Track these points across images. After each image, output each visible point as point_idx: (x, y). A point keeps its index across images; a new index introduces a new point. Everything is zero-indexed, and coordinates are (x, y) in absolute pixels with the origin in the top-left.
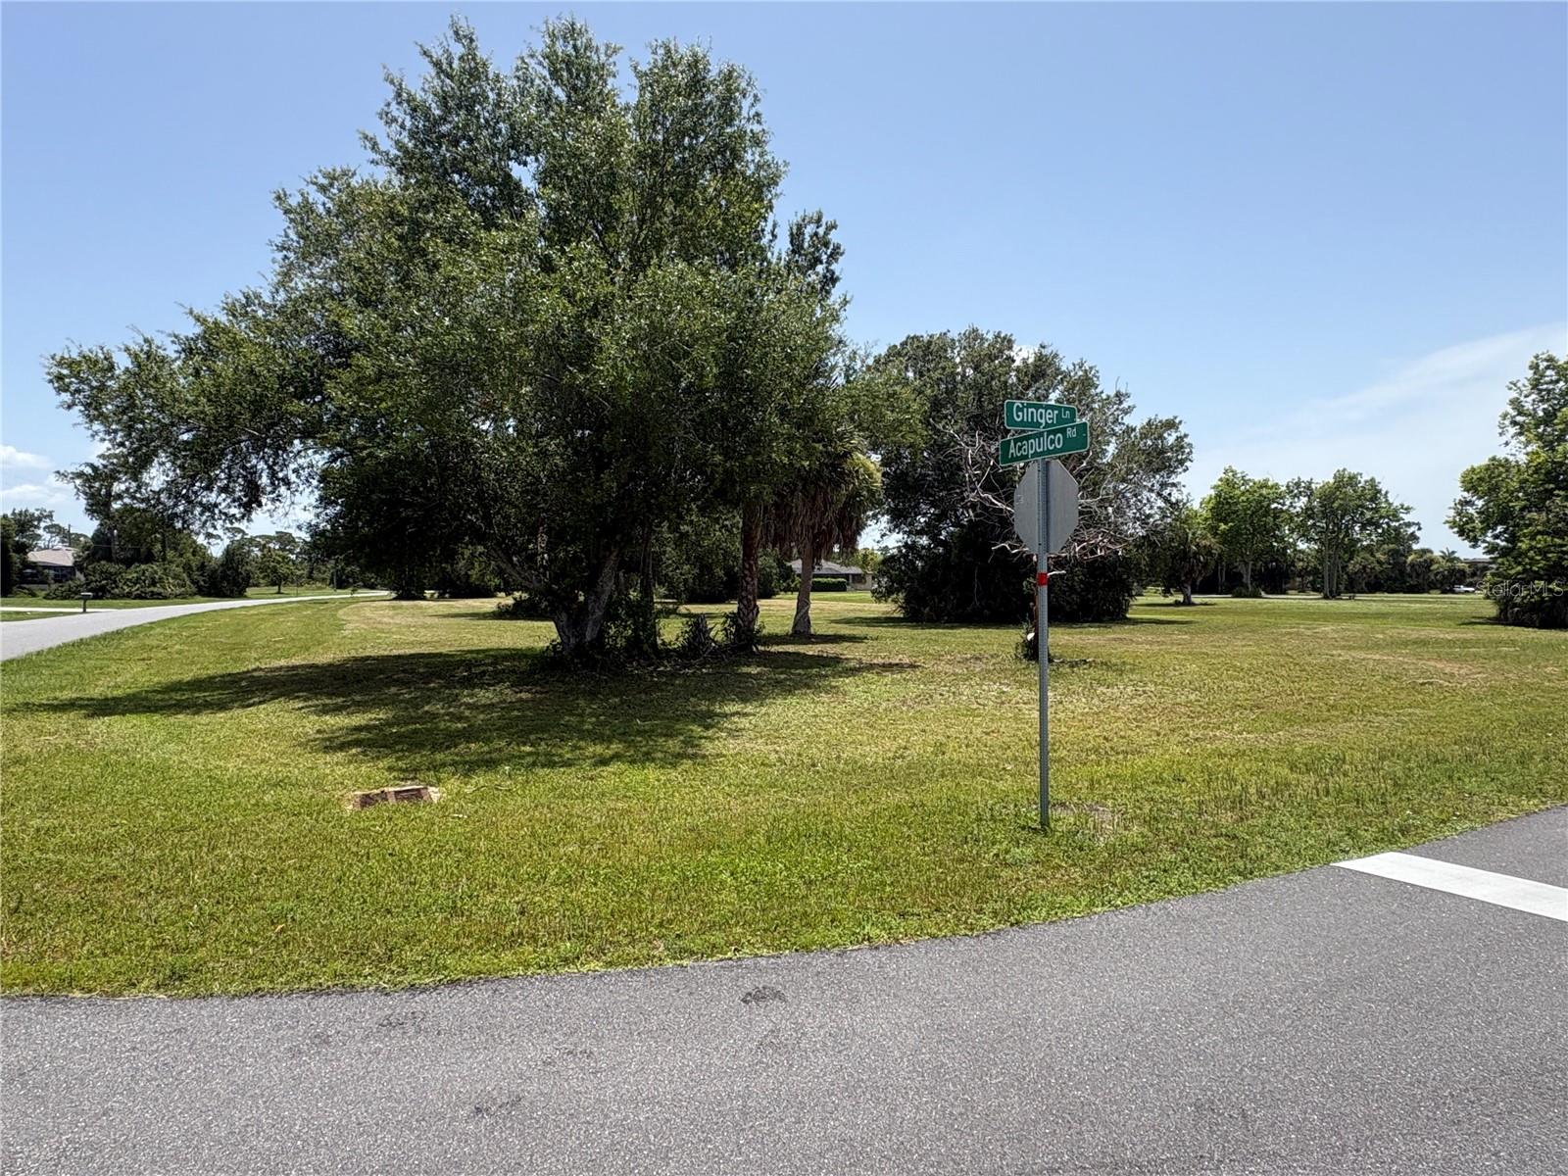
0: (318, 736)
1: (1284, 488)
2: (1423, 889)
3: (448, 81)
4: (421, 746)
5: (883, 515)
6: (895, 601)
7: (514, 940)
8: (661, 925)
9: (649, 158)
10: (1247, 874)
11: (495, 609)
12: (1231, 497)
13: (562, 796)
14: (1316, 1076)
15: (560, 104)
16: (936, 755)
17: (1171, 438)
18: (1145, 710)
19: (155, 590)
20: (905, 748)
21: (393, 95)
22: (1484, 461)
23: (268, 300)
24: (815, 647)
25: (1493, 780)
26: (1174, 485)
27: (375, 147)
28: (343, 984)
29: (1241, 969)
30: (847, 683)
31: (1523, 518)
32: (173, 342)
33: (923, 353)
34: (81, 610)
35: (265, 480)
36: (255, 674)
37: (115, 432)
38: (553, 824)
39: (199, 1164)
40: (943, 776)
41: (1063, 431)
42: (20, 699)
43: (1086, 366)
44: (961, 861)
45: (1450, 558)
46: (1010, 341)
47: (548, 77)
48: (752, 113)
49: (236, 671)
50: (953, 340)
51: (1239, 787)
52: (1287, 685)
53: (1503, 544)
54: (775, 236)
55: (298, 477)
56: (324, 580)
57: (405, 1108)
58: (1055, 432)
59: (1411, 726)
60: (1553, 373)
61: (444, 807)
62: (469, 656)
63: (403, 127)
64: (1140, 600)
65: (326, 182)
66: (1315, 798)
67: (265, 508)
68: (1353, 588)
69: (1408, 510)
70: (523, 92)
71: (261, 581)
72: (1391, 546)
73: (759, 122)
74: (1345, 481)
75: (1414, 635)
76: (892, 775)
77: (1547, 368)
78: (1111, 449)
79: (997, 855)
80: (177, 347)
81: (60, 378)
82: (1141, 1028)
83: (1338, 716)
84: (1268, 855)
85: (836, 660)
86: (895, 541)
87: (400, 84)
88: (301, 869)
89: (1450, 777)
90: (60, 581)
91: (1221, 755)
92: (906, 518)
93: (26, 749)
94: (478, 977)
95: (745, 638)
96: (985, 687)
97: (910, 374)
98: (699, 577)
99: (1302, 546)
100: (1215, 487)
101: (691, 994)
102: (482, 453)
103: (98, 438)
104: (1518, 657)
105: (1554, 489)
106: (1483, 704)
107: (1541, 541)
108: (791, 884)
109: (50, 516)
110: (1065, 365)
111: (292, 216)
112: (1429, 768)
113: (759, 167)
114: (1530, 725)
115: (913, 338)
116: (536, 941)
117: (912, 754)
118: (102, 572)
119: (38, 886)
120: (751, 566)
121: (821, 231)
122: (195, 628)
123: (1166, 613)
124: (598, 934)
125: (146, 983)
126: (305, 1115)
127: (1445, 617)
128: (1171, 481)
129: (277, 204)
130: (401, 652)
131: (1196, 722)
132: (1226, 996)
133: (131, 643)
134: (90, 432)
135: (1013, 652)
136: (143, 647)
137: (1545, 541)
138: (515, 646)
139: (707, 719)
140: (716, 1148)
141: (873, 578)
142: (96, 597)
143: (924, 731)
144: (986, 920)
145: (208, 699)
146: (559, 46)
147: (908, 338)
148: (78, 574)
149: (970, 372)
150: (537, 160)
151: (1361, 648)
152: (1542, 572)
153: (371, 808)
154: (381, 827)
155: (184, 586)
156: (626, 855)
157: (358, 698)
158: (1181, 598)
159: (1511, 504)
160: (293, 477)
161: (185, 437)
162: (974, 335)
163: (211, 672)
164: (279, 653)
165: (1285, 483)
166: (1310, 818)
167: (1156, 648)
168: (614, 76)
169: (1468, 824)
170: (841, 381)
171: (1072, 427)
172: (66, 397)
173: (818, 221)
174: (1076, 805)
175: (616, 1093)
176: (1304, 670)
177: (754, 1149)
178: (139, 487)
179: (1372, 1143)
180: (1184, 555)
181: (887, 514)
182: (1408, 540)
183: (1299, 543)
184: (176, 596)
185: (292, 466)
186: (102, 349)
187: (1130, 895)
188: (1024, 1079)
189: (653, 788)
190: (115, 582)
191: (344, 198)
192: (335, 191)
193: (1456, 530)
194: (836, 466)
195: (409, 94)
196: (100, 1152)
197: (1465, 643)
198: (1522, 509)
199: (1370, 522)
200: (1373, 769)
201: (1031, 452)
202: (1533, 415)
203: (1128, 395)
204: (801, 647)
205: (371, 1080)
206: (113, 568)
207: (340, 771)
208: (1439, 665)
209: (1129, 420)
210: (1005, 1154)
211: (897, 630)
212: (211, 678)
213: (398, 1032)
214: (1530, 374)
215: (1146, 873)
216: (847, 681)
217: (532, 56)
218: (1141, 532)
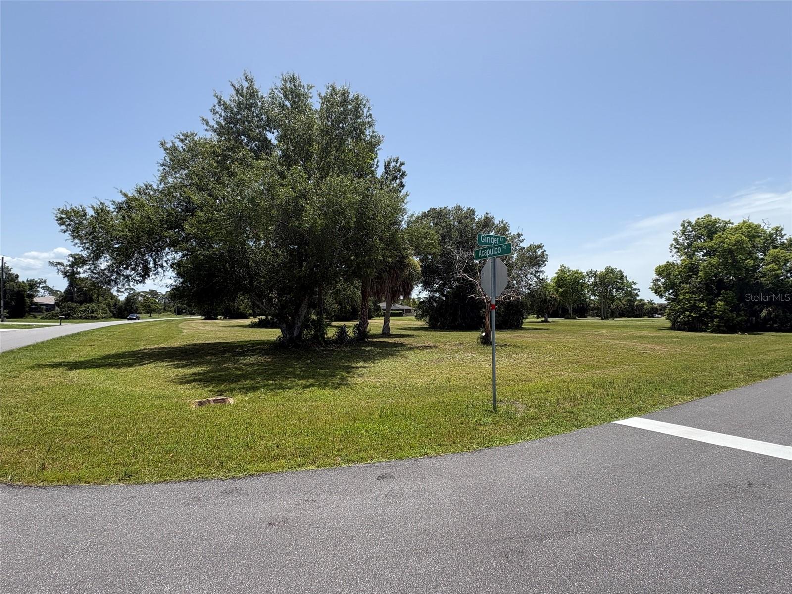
0: (176, 377)
1: (585, 274)
2: (648, 431)
3: (240, 97)
4: (224, 381)
5: (420, 283)
6: (425, 320)
7: (276, 458)
8: (338, 451)
9: (325, 132)
10: (578, 427)
11: (251, 323)
12: (563, 277)
13: (288, 400)
14: (611, 501)
15: (288, 109)
16: (447, 383)
17: (539, 252)
18: (532, 364)
19: (93, 315)
20: (434, 380)
21: (217, 102)
22: (664, 263)
23: (155, 187)
24: (392, 339)
25: (673, 389)
26: (541, 272)
27: (207, 123)
28: (203, 477)
29: (579, 462)
30: (408, 354)
31: (680, 286)
32: (112, 204)
33: (438, 215)
34: (59, 324)
35: (152, 265)
36: (145, 351)
37: (85, 243)
38: (286, 412)
39: (151, 549)
40: (450, 391)
41: (501, 246)
42: (36, 362)
43: (505, 222)
44: (462, 423)
45: (651, 303)
46: (474, 212)
47: (283, 97)
48: (368, 114)
49: (135, 350)
50: (449, 210)
51: (572, 394)
52: (589, 354)
53: (673, 297)
54: (378, 166)
55: (167, 264)
56: (170, 311)
57: (238, 524)
58: (498, 247)
59: (639, 369)
60: (690, 228)
61: (237, 406)
62: (241, 343)
63: (221, 115)
64: (527, 320)
65: (183, 137)
66: (603, 397)
67: (151, 277)
68: (613, 315)
69: (635, 284)
70: (272, 103)
71: (142, 311)
72: (629, 298)
73: (371, 118)
74: (610, 271)
75: (638, 334)
76: (428, 390)
77: (688, 226)
78: (515, 256)
79: (476, 421)
80: (114, 207)
81: (62, 219)
82: (541, 485)
83: (610, 366)
84: (586, 419)
85: (402, 345)
86: (424, 295)
87: (220, 98)
88: (176, 431)
89: (656, 389)
90: (48, 311)
91: (564, 381)
92: (429, 285)
93: (42, 383)
94: (262, 473)
95: (362, 334)
96: (465, 355)
97: (432, 224)
98: (340, 310)
99: (592, 298)
100: (557, 273)
101: (355, 477)
102: (250, 254)
103: (77, 246)
104: (680, 342)
105: (692, 275)
106: (667, 361)
107: (687, 296)
108: (392, 434)
109: (45, 282)
110: (496, 222)
111: (168, 152)
112: (647, 385)
113: (371, 137)
114: (685, 369)
115: (433, 209)
116: (285, 458)
117: (437, 382)
118: (68, 307)
119: (57, 440)
120: (365, 304)
121: (398, 165)
122: (114, 332)
123: (539, 326)
124: (312, 455)
125: (114, 479)
126: (195, 528)
127: (652, 327)
128: (539, 270)
129: (161, 146)
130: (210, 342)
131: (553, 369)
132: (574, 472)
133: (84, 338)
134: (74, 243)
135: (476, 341)
136: (90, 340)
137: (689, 296)
138: (261, 339)
139: (349, 369)
140: (373, 535)
141: (415, 311)
142: (66, 319)
143: (441, 373)
144: (475, 446)
145: (124, 362)
146: (288, 85)
147: (431, 209)
148: (57, 308)
149: (456, 223)
150: (278, 131)
151: (618, 339)
152: (688, 308)
153: (204, 407)
154: (210, 414)
155: (106, 313)
156: (320, 423)
157: (193, 361)
158: (544, 319)
159: (675, 281)
160: (165, 264)
161: (117, 246)
162: (459, 208)
163: (123, 350)
164: (154, 342)
165: (585, 272)
166: (602, 405)
167: (535, 339)
168: (311, 98)
169: (664, 406)
170: (405, 226)
171: (505, 245)
172: (64, 227)
173: (397, 162)
174: (507, 401)
175: (328, 515)
176: (596, 348)
177: (389, 535)
178: (95, 268)
179: (634, 524)
180: (545, 301)
181: (421, 283)
182: (635, 296)
183: (591, 297)
184: (103, 318)
185: (165, 259)
186: (81, 207)
187: (533, 436)
188: (496, 505)
189: (327, 397)
190: (74, 311)
191: (191, 145)
192: (187, 142)
193: (654, 291)
194: (402, 263)
195: (224, 102)
196: (106, 546)
197: (659, 337)
198: (680, 283)
199: (620, 288)
200: (626, 386)
201: (488, 255)
202: (682, 244)
203: (522, 235)
204: (386, 339)
205: (222, 514)
206: (74, 305)
207: (188, 392)
208: (649, 346)
209: (522, 245)
210: (491, 533)
211: (426, 332)
212: (124, 353)
213: (230, 495)
214: (681, 228)
215: (538, 427)
216: (407, 353)
217: (276, 89)
218: (527, 291)
